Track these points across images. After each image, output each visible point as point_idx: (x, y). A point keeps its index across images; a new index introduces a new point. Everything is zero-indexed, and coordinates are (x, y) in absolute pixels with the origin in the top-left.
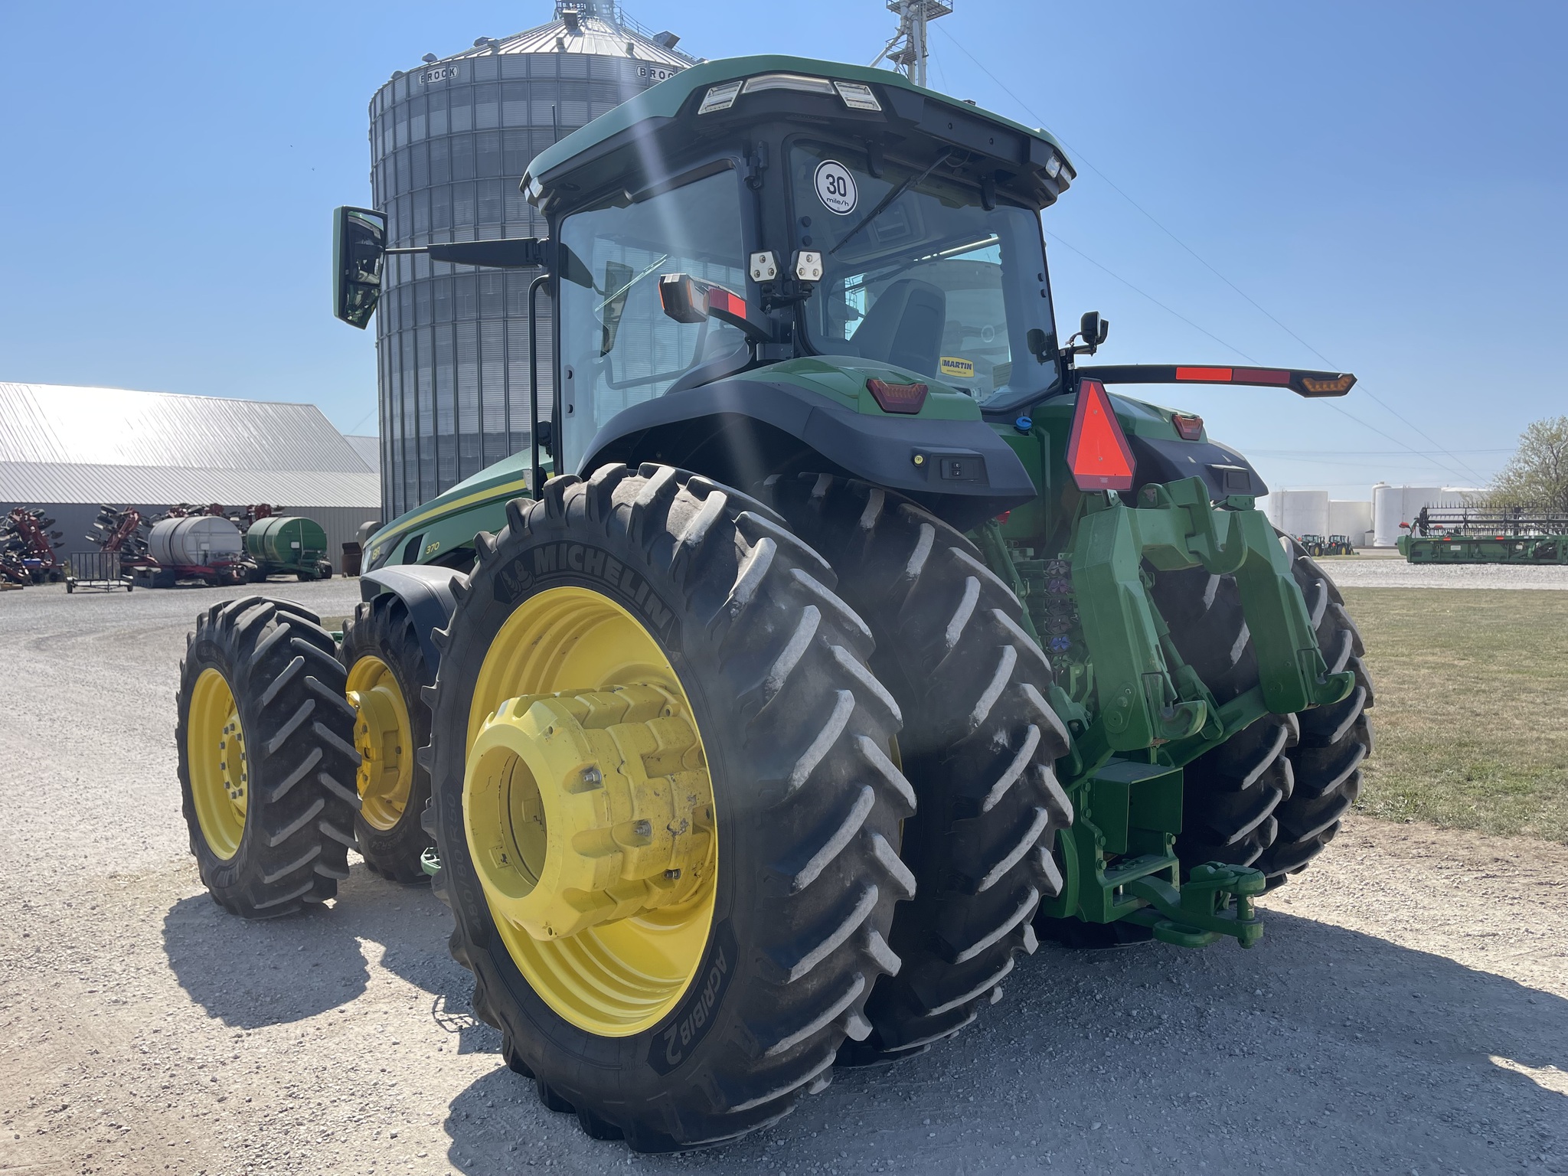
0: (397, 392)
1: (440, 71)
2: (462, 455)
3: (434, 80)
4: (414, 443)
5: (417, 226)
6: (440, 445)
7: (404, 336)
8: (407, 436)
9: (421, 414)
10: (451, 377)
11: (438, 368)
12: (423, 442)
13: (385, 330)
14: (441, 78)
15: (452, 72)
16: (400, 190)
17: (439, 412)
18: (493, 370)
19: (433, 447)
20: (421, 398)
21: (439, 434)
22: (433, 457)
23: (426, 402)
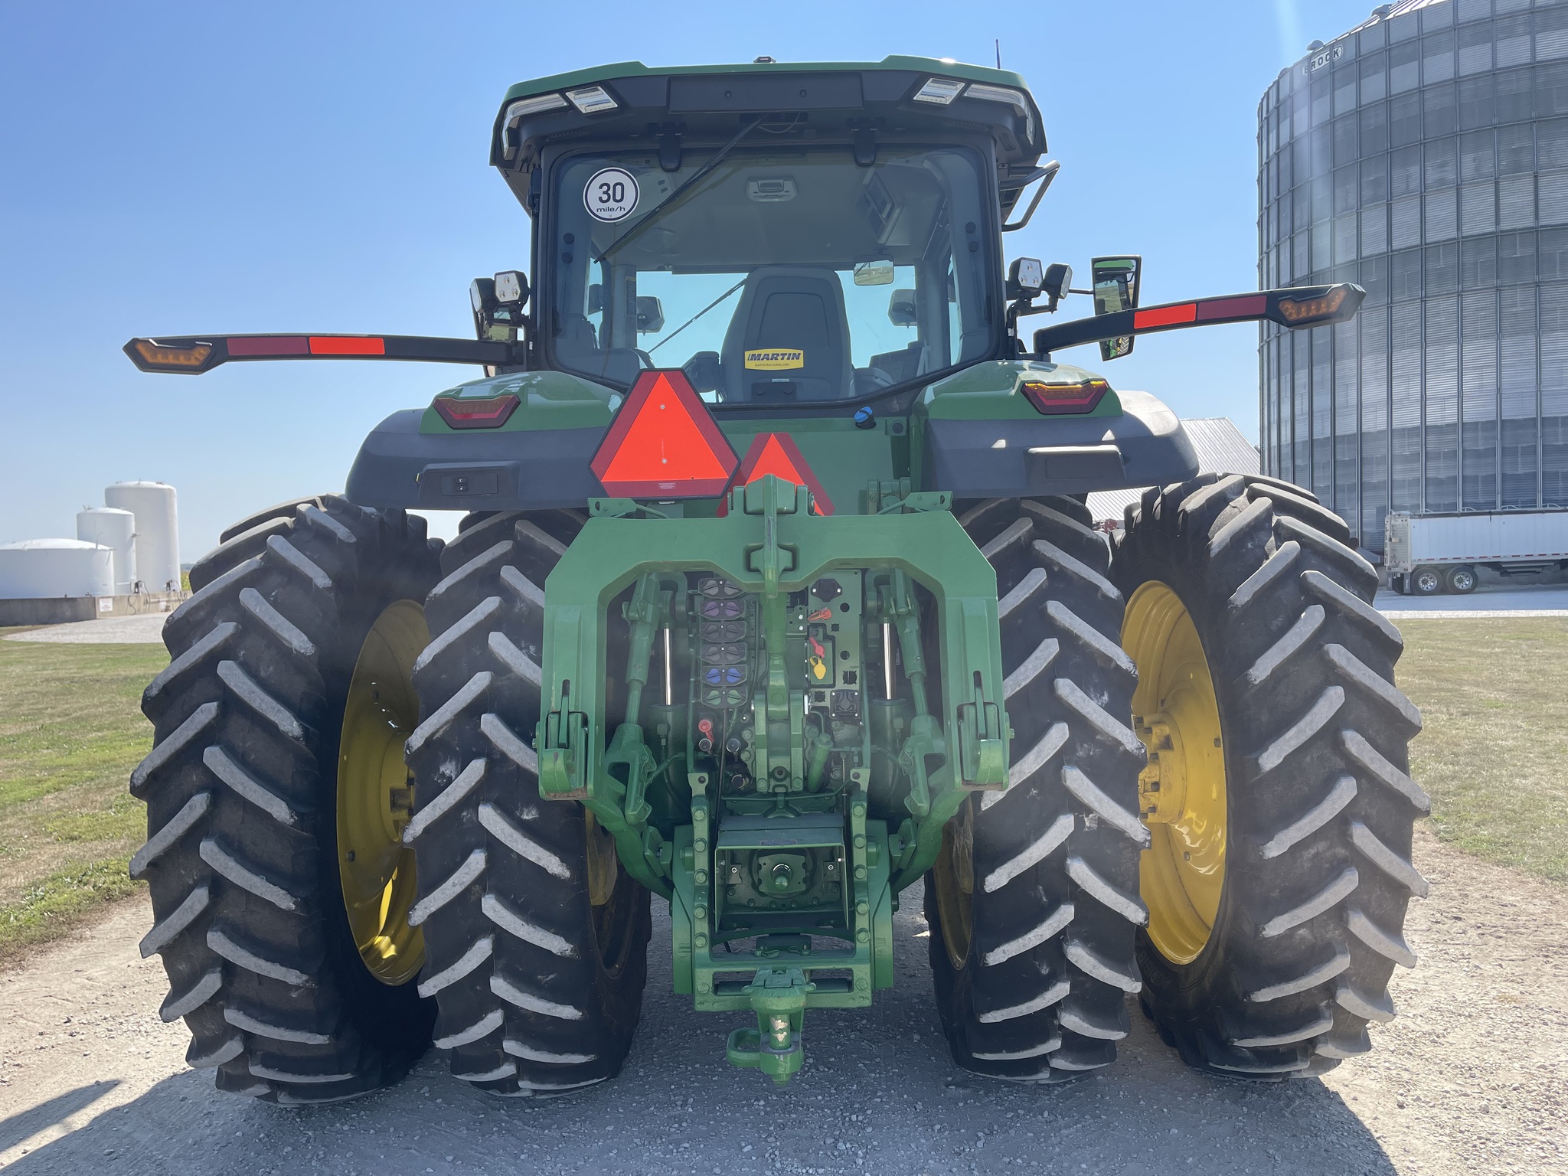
0: (1274, 398)
1: (1324, 56)
2: (1338, 457)
3: (1317, 67)
4: (1289, 450)
5: (1297, 223)
6: (1315, 450)
7: (1282, 340)
8: (1283, 442)
9: (1296, 418)
10: (1328, 376)
11: (1314, 368)
12: (1298, 448)
13: (1265, 337)
14: (1325, 63)
15: (1336, 53)
16: (1281, 190)
17: (1315, 415)
18: (1375, 365)
19: (1307, 452)
20: (1297, 403)
21: (1315, 437)
22: (1307, 462)
23: (1302, 405)
